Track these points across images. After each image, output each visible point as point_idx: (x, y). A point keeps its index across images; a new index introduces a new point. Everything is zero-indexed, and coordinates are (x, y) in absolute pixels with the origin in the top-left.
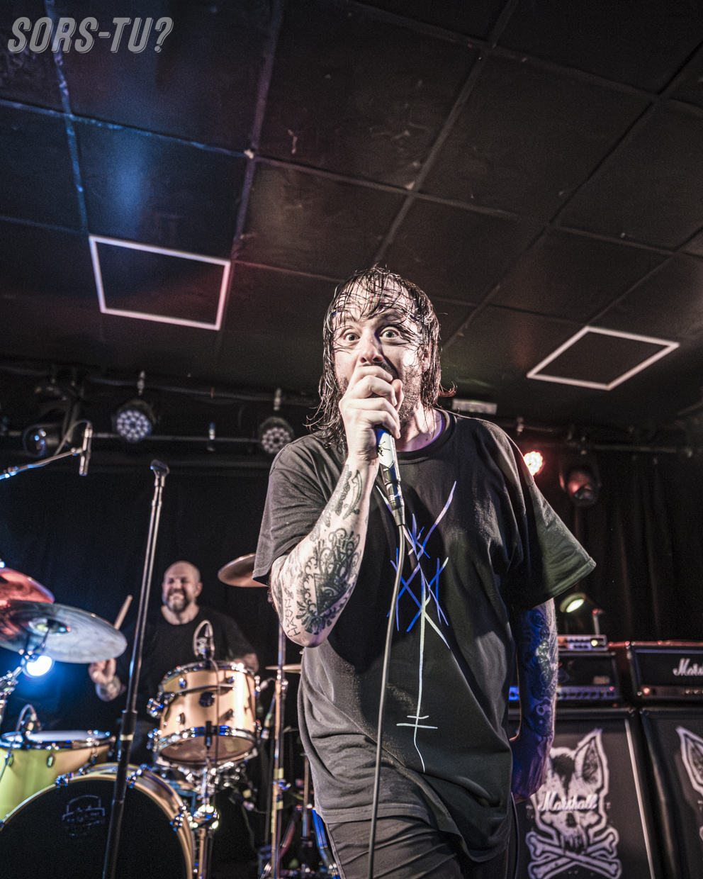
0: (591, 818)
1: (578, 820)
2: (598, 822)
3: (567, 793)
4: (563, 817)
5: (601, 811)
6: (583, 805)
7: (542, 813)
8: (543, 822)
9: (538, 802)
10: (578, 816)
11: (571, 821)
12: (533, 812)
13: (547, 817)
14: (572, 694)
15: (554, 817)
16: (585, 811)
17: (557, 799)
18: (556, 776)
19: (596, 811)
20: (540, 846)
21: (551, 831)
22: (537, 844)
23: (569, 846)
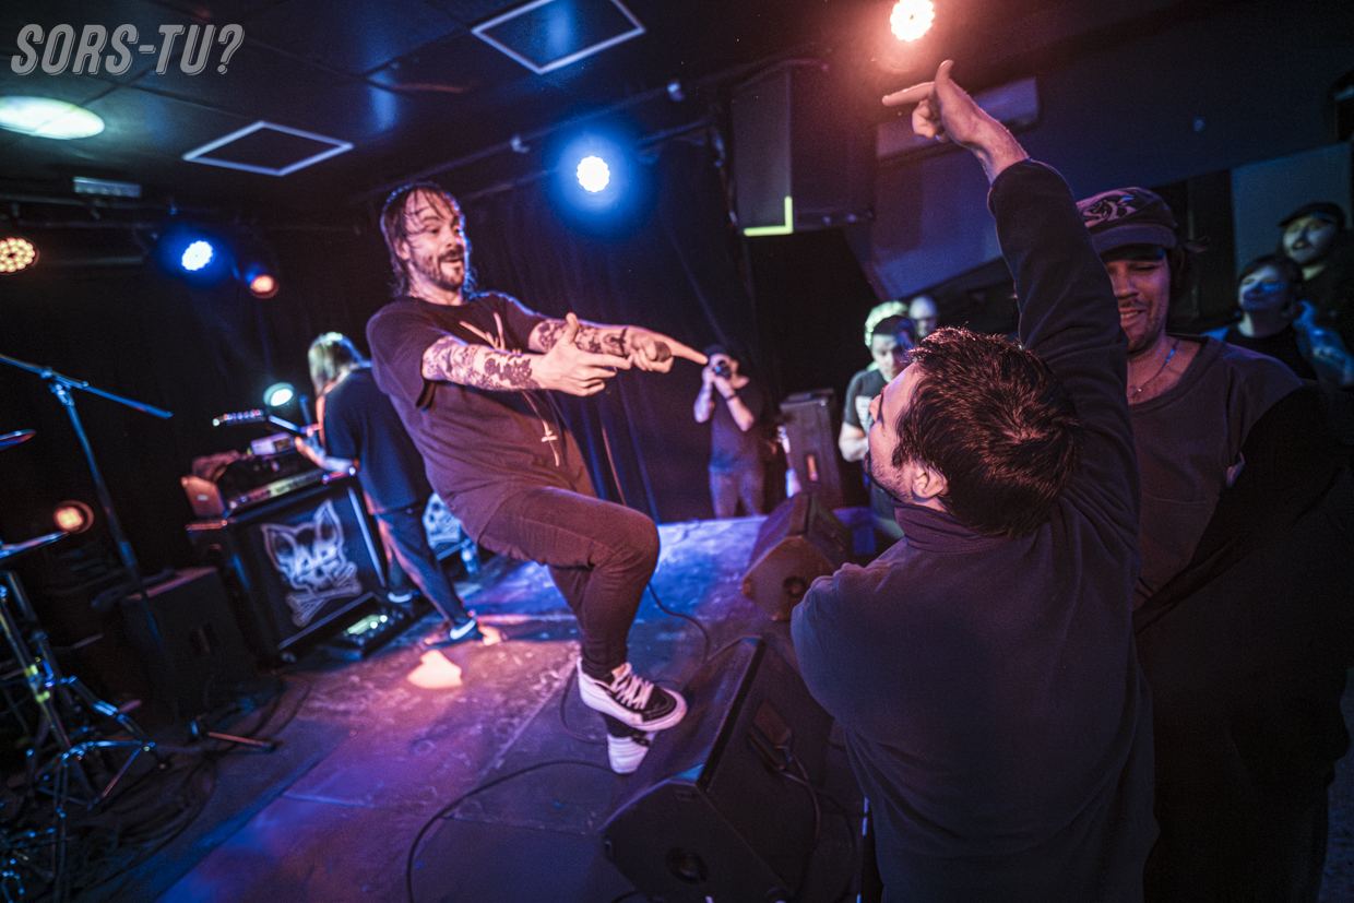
0: (334, 564)
2: (340, 565)
3: (312, 555)
4: (312, 573)
5: (342, 556)
6: (327, 557)
7: (295, 578)
9: (290, 571)
10: (324, 568)
15: (305, 577)
18: (301, 547)
20: (298, 601)
21: (306, 587)
22: (296, 601)
23: (321, 590)
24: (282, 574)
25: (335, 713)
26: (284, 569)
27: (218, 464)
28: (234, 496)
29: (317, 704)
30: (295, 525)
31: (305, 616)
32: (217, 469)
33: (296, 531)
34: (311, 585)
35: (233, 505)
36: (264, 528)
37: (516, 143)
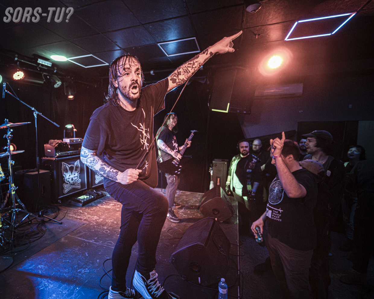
0: (76, 178)
1: (73, 179)
2: (77, 179)
3: (72, 174)
4: (71, 179)
5: (78, 176)
6: (75, 176)
7: (66, 179)
8: (67, 181)
9: (66, 177)
10: (74, 178)
11: (72, 179)
12: (65, 179)
13: (67, 180)
14: (74, 152)
15: (69, 180)
16: (75, 177)
17: (70, 175)
18: (70, 171)
19: (77, 176)
20: (66, 186)
21: (68, 182)
22: (65, 186)
23: (71, 185)
24: (63, 177)
25: (77, 218)
26: (64, 176)
27: (57, 142)
28: (58, 152)
29: (71, 215)
30: (70, 164)
31: (66, 191)
32: (56, 144)
33: (70, 166)
34: (69, 182)
35: (58, 155)
36: (63, 163)
37: (152, 72)
